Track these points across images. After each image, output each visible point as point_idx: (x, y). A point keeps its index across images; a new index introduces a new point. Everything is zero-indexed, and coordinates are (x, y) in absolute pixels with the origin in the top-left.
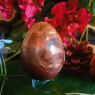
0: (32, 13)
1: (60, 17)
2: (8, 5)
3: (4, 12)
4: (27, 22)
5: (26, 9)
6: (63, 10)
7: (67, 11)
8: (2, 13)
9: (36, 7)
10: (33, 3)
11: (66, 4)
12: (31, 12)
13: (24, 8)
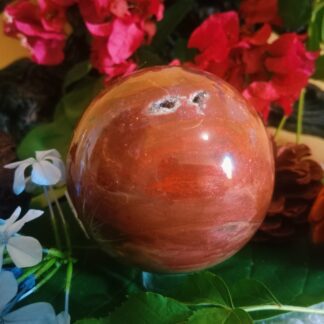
0: (128, 48)
1: (217, 61)
2: (49, 22)
3: (39, 43)
4: (112, 75)
5: (111, 38)
6: (229, 38)
7: (240, 40)
8: (30, 48)
9: (138, 25)
10: (129, 13)
11: (237, 19)
12: (124, 44)
13: (102, 34)
